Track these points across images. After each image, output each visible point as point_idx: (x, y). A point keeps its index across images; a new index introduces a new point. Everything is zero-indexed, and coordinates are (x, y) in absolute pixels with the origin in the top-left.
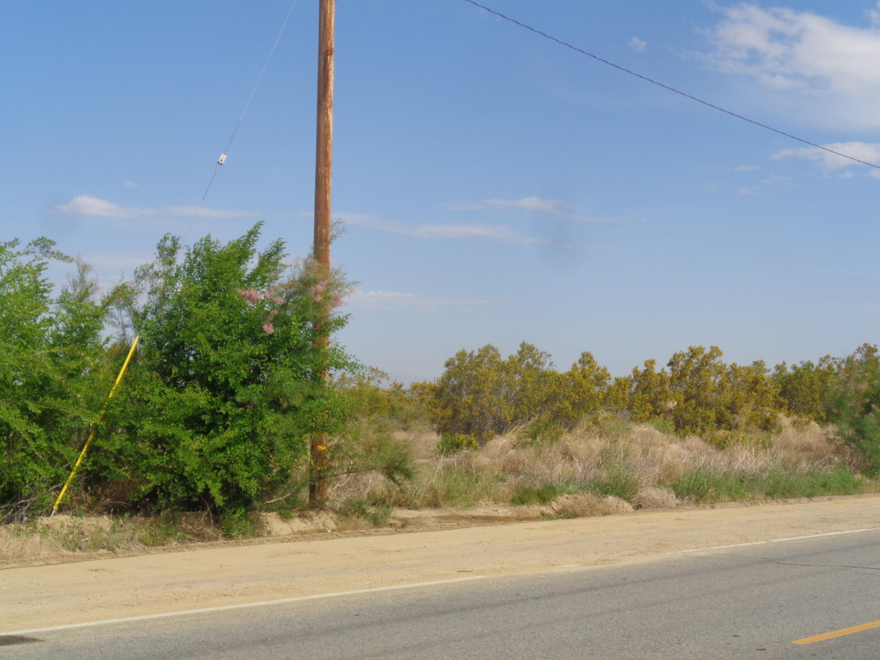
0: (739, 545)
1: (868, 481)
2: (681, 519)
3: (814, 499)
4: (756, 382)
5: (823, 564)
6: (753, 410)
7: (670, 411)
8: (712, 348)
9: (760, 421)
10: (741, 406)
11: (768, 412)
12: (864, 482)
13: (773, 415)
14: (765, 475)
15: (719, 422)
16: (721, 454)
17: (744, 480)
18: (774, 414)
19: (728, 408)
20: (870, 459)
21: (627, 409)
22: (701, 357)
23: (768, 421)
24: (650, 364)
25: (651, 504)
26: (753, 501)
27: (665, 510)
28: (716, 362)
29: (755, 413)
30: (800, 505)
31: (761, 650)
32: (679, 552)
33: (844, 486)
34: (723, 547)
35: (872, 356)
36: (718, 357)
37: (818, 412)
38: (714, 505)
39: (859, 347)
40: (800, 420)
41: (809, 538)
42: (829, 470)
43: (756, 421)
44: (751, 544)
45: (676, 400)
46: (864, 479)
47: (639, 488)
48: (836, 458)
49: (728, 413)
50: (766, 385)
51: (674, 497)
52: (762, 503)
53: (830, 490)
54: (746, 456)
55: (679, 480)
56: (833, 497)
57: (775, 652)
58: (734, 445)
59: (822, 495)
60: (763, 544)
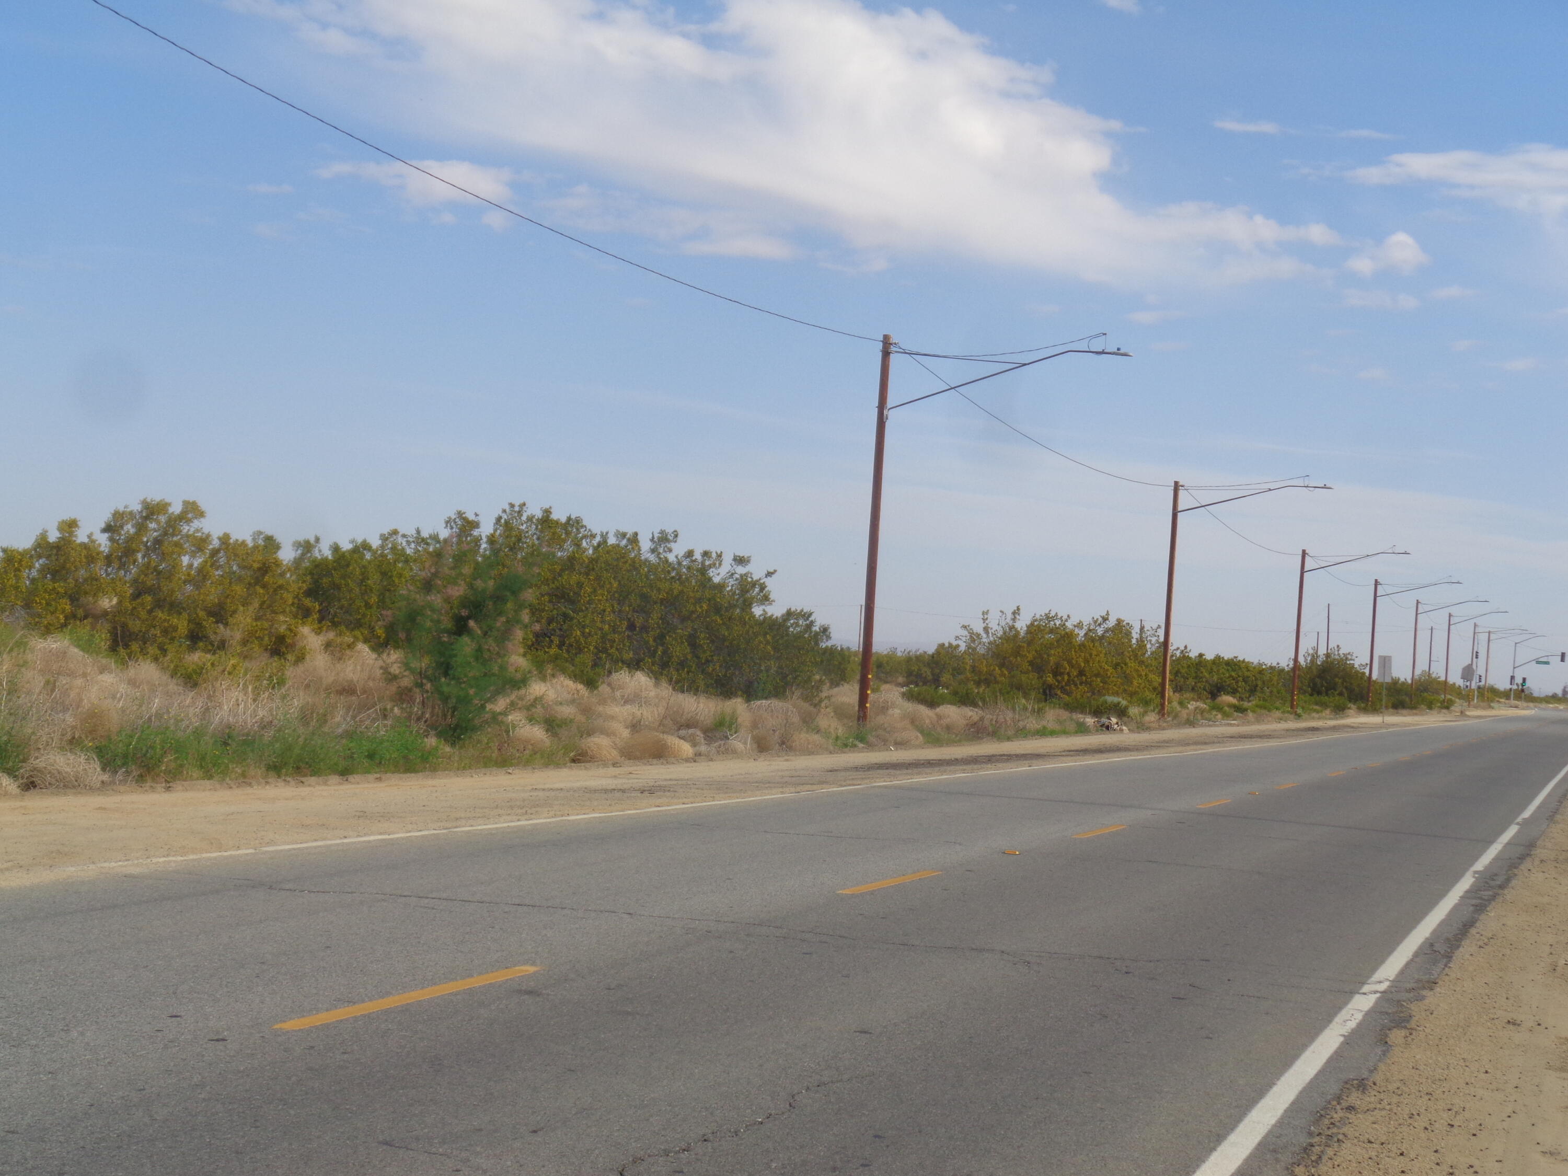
0: (204, 855)
1: (448, 749)
2: (105, 809)
3: (351, 778)
4: (265, 569)
5: (350, 890)
6: (257, 619)
7: (105, 613)
8: (186, 503)
9: (266, 638)
10: (235, 612)
11: (283, 623)
12: (440, 752)
13: (291, 630)
14: (268, 735)
15: (196, 638)
16: (192, 694)
17: (230, 741)
18: (293, 627)
19: (211, 614)
20: (453, 712)
21: (22, 606)
22: (163, 519)
23: (281, 639)
24: (70, 526)
25: (53, 781)
26: (244, 780)
27: (80, 793)
28: (192, 530)
29: (259, 624)
30: (326, 788)
31: (218, 1040)
32: (92, 867)
33: (405, 758)
34: (174, 859)
35: (471, 535)
36: (196, 521)
37: (372, 629)
38: (171, 784)
39: (450, 518)
40: (339, 640)
41: (331, 845)
42: (382, 730)
43: (260, 639)
44: (226, 854)
45: (116, 595)
46: (441, 747)
47: (32, 752)
48: (396, 710)
49: (208, 623)
50: (282, 575)
51: (98, 769)
52: (259, 784)
53: (380, 763)
54: (237, 700)
55: (110, 739)
56: (383, 776)
57: (242, 1044)
58: (217, 679)
59: (367, 771)
60: (247, 854)
